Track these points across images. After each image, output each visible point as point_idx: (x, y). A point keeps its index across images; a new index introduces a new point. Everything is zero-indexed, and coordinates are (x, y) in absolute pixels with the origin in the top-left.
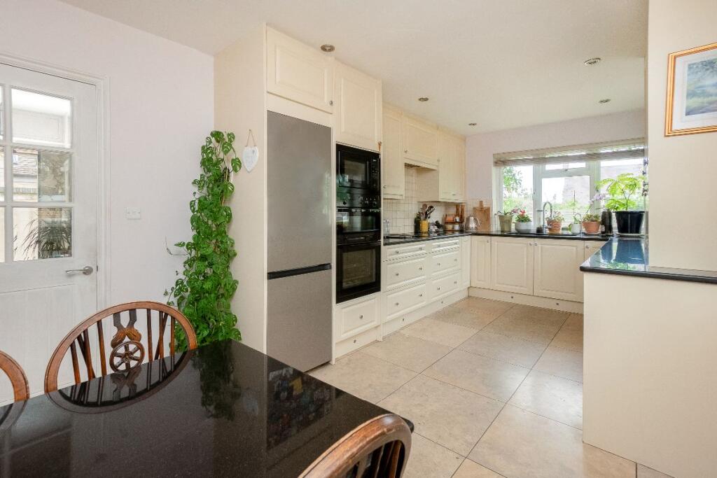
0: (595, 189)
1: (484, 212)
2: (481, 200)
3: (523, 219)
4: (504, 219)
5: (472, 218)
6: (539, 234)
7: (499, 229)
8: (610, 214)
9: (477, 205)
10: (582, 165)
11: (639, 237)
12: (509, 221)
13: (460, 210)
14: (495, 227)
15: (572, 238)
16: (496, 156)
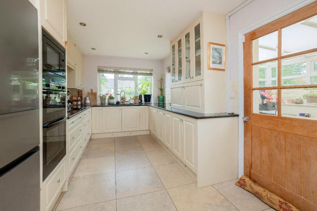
0: (136, 86)
1: (93, 94)
2: (92, 88)
3: (111, 98)
4: (103, 98)
5: (88, 98)
6: (118, 104)
7: (100, 103)
8: (141, 95)
9: (90, 91)
10: (132, 76)
11: (150, 103)
12: (105, 99)
13: (80, 94)
14: (99, 102)
15: (131, 105)
16: (99, 68)
